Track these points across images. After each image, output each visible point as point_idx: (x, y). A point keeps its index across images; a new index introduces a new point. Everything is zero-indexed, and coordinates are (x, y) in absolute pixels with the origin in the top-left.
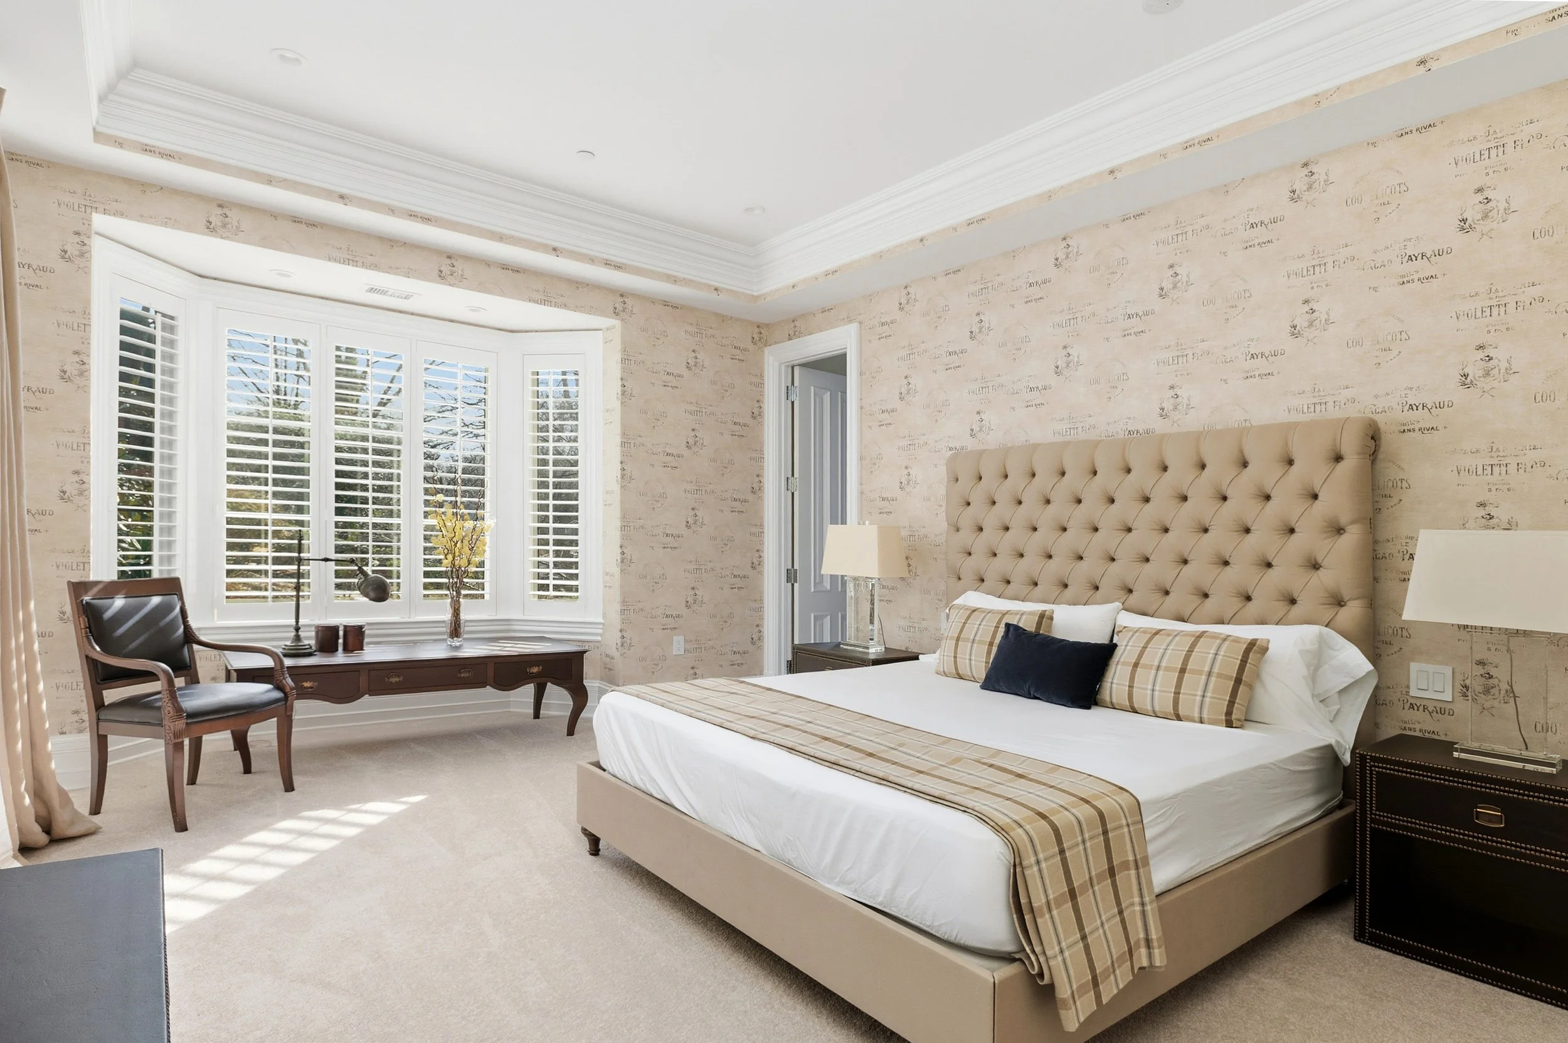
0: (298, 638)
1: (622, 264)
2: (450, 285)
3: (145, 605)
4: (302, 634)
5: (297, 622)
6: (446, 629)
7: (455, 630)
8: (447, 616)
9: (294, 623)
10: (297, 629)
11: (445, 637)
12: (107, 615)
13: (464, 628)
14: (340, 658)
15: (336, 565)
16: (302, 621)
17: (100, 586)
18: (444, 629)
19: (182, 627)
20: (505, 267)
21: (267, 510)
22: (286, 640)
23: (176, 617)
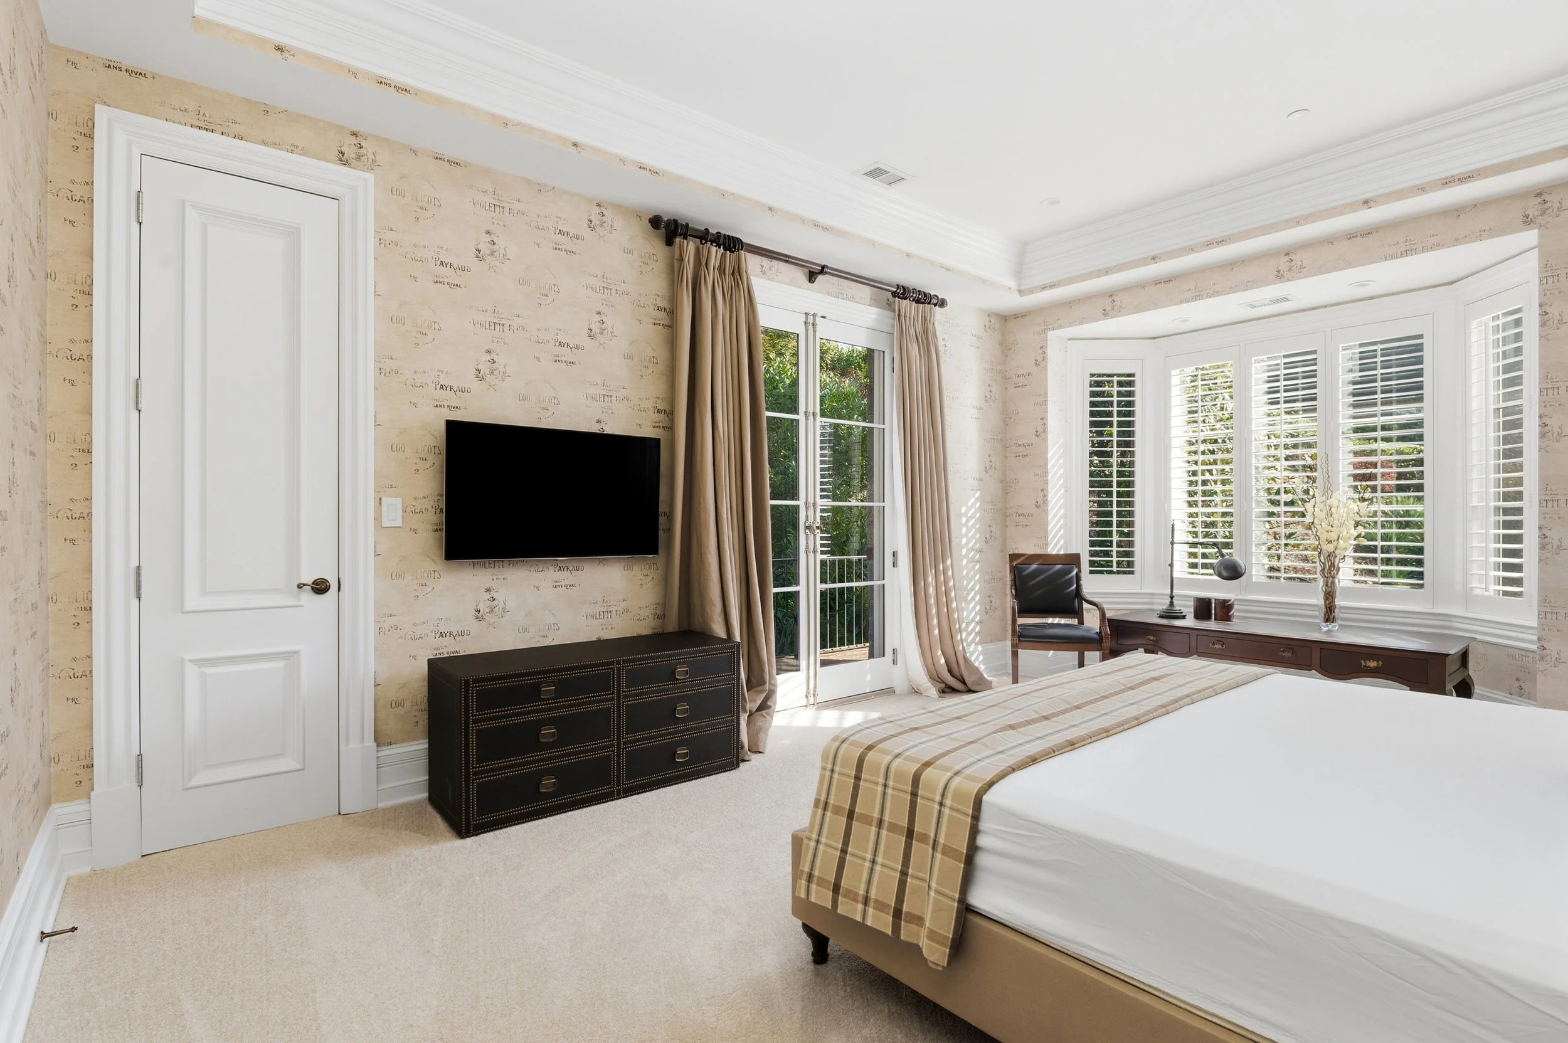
0: (1172, 604)
1: (1471, 171)
2: (1289, 280)
3: (1050, 569)
4: (1175, 602)
5: (1172, 592)
6: (1321, 613)
7: (1329, 614)
8: (1319, 601)
9: (1170, 593)
10: (1172, 597)
11: (1318, 621)
12: (1025, 573)
13: (1337, 613)
14: (1212, 625)
15: (1191, 547)
16: (1175, 592)
17: (1026, 557)
18: (1317, 613)
19: (1075, 586)
20: (1351, 235)
21: (1196, 505)
22: (1163, 605)
23: (1072, 577)
